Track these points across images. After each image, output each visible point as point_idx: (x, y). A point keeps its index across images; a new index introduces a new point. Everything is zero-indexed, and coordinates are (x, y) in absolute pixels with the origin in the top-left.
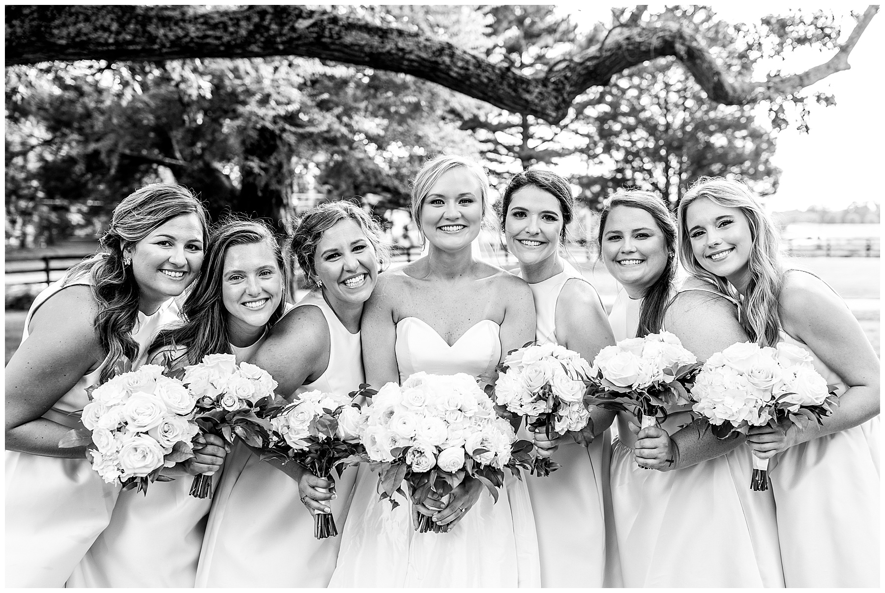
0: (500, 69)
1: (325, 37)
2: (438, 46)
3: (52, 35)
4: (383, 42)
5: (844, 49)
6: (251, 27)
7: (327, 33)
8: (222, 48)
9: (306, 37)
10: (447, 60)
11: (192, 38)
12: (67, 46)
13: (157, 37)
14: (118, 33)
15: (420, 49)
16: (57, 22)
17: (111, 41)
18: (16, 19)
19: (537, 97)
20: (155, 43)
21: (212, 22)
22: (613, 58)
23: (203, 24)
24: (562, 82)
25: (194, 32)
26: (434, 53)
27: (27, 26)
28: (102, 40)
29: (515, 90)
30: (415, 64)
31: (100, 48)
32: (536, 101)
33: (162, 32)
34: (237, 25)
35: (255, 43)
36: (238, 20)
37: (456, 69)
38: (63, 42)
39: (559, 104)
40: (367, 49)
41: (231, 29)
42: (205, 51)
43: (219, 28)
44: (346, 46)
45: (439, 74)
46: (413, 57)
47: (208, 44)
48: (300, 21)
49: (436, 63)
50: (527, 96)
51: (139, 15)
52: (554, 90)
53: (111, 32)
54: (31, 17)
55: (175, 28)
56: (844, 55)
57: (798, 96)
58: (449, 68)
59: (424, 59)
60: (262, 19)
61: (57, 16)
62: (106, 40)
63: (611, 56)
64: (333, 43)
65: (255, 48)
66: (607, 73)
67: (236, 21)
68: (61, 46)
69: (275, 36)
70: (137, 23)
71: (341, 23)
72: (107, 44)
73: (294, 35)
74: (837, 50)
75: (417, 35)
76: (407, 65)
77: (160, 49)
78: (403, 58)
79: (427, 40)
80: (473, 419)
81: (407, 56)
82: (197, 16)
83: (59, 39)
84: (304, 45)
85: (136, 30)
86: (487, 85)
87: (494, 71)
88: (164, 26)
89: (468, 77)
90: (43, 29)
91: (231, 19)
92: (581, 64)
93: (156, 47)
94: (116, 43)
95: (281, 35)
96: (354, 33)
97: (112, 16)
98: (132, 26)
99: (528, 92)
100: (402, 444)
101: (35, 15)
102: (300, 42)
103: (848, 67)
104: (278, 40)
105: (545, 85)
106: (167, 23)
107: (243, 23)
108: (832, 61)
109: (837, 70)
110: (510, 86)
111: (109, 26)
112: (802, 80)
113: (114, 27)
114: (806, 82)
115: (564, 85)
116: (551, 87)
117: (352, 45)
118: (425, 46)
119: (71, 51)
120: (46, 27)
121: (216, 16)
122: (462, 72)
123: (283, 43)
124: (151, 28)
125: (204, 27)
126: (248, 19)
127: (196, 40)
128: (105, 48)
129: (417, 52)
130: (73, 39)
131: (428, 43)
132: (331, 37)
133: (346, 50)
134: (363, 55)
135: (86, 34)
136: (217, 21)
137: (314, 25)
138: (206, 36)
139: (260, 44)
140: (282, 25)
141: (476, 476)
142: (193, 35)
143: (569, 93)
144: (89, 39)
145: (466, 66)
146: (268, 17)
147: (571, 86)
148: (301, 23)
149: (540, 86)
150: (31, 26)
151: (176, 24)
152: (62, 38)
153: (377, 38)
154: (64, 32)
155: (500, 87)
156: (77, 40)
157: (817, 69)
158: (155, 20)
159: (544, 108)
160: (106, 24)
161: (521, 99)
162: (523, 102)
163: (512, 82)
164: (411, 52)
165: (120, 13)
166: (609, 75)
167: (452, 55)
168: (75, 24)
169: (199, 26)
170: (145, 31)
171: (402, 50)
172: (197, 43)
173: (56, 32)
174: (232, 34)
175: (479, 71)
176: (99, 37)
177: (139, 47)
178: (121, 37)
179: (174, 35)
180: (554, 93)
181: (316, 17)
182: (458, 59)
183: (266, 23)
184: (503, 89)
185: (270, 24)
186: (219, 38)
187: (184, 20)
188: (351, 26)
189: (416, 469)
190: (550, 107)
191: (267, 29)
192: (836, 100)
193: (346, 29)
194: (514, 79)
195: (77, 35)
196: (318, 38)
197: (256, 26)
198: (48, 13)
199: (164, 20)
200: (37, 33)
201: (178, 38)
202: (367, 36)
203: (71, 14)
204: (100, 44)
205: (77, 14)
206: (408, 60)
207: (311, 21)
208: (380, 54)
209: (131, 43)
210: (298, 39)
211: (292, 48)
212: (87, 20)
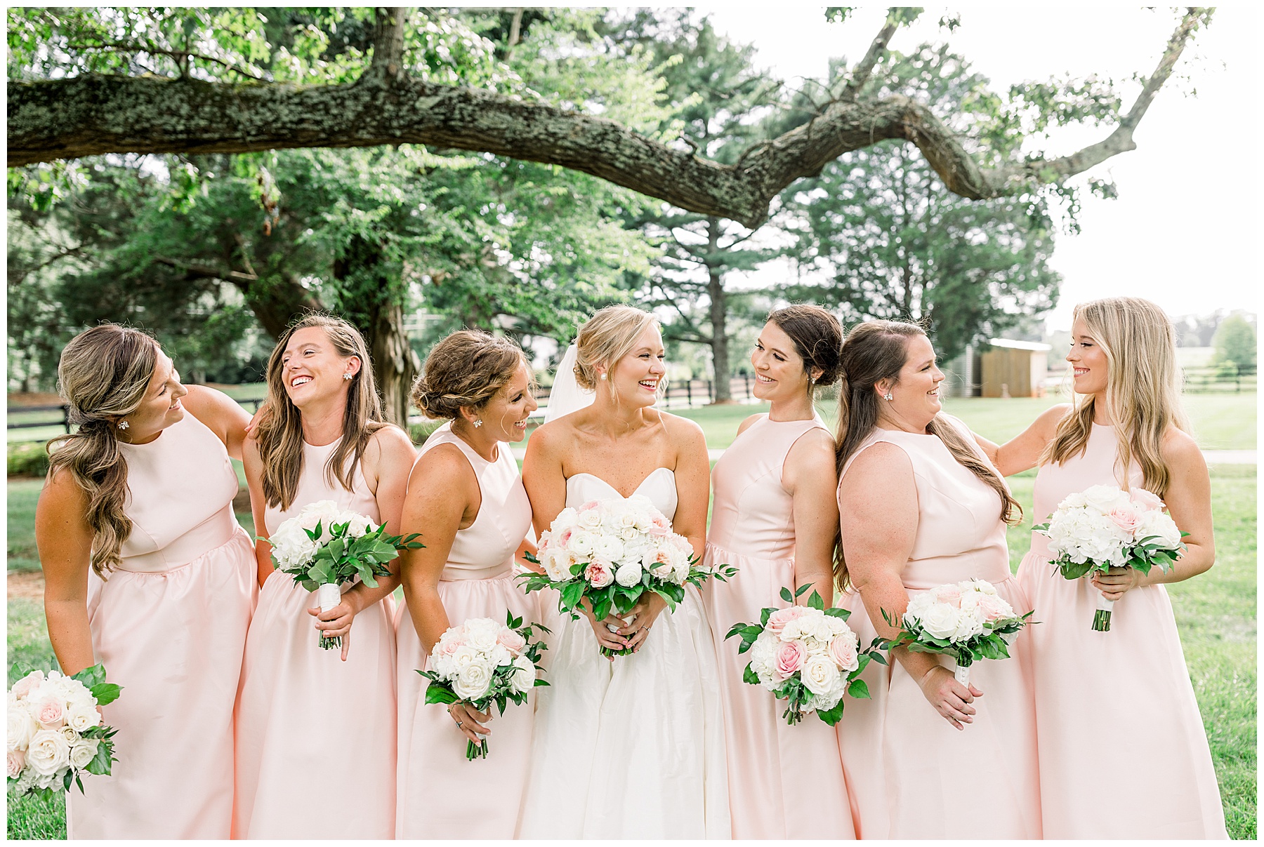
0: (679, 157)
1: (454, 120)
2: (600, 130)
3: (105, 121)
4: (529, 126)
5: (1128, 124)
6: (360, 108)
7: (457, 115)
8: (323, 135)
9: (430, 120)
10: (611, 147)
11: (284, 123)
12: (124, 135)
13: (239, 123)
14: (190, 118)
15: (576, 133)
16: (111, 104)
17: (180, 128)
18: (58, 101)
19: (727, 193)
20: (235, 129)
21: (309, 102)
22: (825, 141)
23: (297, 104)
24: (759, 172)
25: (287, 115)
26: (594, 138)
27: (72, 109)
28: (169, 127)
29: (699, 185)
30: (571, 153)
31: (166, 137)
32: (727, 198)
33: (246, 115)
34: (342, 105)
35: (364, 128)
36: (343, 99)
37: (623, 159)
38: (119, 130)
39: (756, 201)
40: (508, 135)
41: (334, 111)
42: (301, 140)
43: (319, 110)
44: (482, 131)
45: (600, 164)
46: (567, 144)
47: (304, 130)
48: (422, 99)
49: (597, 150)
50: (715, 192)
51: (217, 94)
52: (749, 183)
53: (181, 117)
54: (77, 98)
55: (261, 110)
56: (1126, 131)
57: (1066, 186)
58: (613, 155)
59: (581, 146)
60: (374, 98)
61: (111, 97)
62: (174, 126)
63: (822, 138)
64: (464, 127)
65: (364, 135)
66: (817, 161)
67: (339, 101)
68: (116, 134)
69: (390, 119)
70: (213, 105)
71: (474, 102)
72: (175, 132)
73: (415, 118)
74: (1117, 125)
75: (572, 115)
76: (559, 154)
77: (243, 138)
78: (554, 145)
79: (585, 121)
80: (649, 536)
81: (560, 143)
82: (291, 94)
83: (114, 126)
84: (429, 129)
85: (214, 114)
86: (663, 178)
87: (671, 160)
88: (249, 108)
89: (638, 169)
90: (93, 113)
91: (334, 98)
92: (784, 150)
93: (238, 134)
94: (187, 131)
95: (398, 117)
96: (491, 114)
97: (182, 96)
98: (207, 109)
99: (716, 186)
100: (580, 562)
101: (83, 96)
102: (421, 127)
103: (1132, 147)
104: (395, 124)
105: (737, 178)
106: (252, 104)
107: (349, 103)
108: (1111, 139)
109: (1118, 151)
110: (692, 178)
111: (178, 108)
112: (1073, 165)
113: (185, 109)
114: (1078, 167)
115: (762, 175)
116: (746, 179)
117: (489, 129)
118: (583, 130)
119: (129, 140)
120: (97, 111)
121: (315, 94)
122: (631, 161)
123: (400, 128)
124: (232, 111)
125: (300, 109)
126: (356, 98)
127: (289, 125)
128: (173, 137)
129: (572, 138)
130: (132, 126)
131: (587, 126)
132: (462, 120)
133: (481, 136)
134: (503, 142)
135: (148, 120)
136: (315, 101)
137: (439, 104)
138: (302, 121)
139: (372, 130)
140: (399, 104)
141: (654, 590)
142: (286, 119)
143: (769, 187)
144: (152, 126)
145: (635, 154)
146: (382, 94)
147: (771, 178)
148: (422, 103)
149: (731, 179)
150: (78, 111)
151: (264, 105)
152: (118, 125)
153: (521, 119)
154: (121, 118)
155: (681, 180)
156: (137, 127)
157: (1091, 150)
158: (236, 102)
159: (737, 207)
160: (173, 106)
161: (708, 195)
162: (710, 200)
163: (696, 173)
164: (564, 138)
165: (192, 93)
166: (821, 163)
167: (618, 141)
168: (134, 107)
169: (293, 107)
170: (224, 115)
171: (554, 134)
172: (290, 129)
173: (109, 117)
174: (335, 116)
175: (652, 161)
176: (165, 124)
177: (217, 136)
178: (193, 123)
179: (261, 120)
180: (749, 187)
181: (443, 94)
182: (626, 145)
183: (378, 103)
184: (684, 183)
185: (384, 103)
186: (318, 123)
187: (274, 101)
188: (487, 106)
189: (594, 584)
190: (743, 205)
191: (381, 110)
192: (1118, 190)
193: (482, 109)
194: (698, 169)
195: (137, 121)
196: (445, 121)
197: (366, 106)
198: (100, 93)
199: (248, 101)
200: (86, 118)
201: (267, 123)
202: (509, 118)
203: (129, 95)
204: (166, 132)
205: (137, 94)
206: (561, 147)
207: (436, 100)
208: (525, 140)
209: (205, 130)
210: (420, 122)
211: (412, 134)
212: (150, 101)
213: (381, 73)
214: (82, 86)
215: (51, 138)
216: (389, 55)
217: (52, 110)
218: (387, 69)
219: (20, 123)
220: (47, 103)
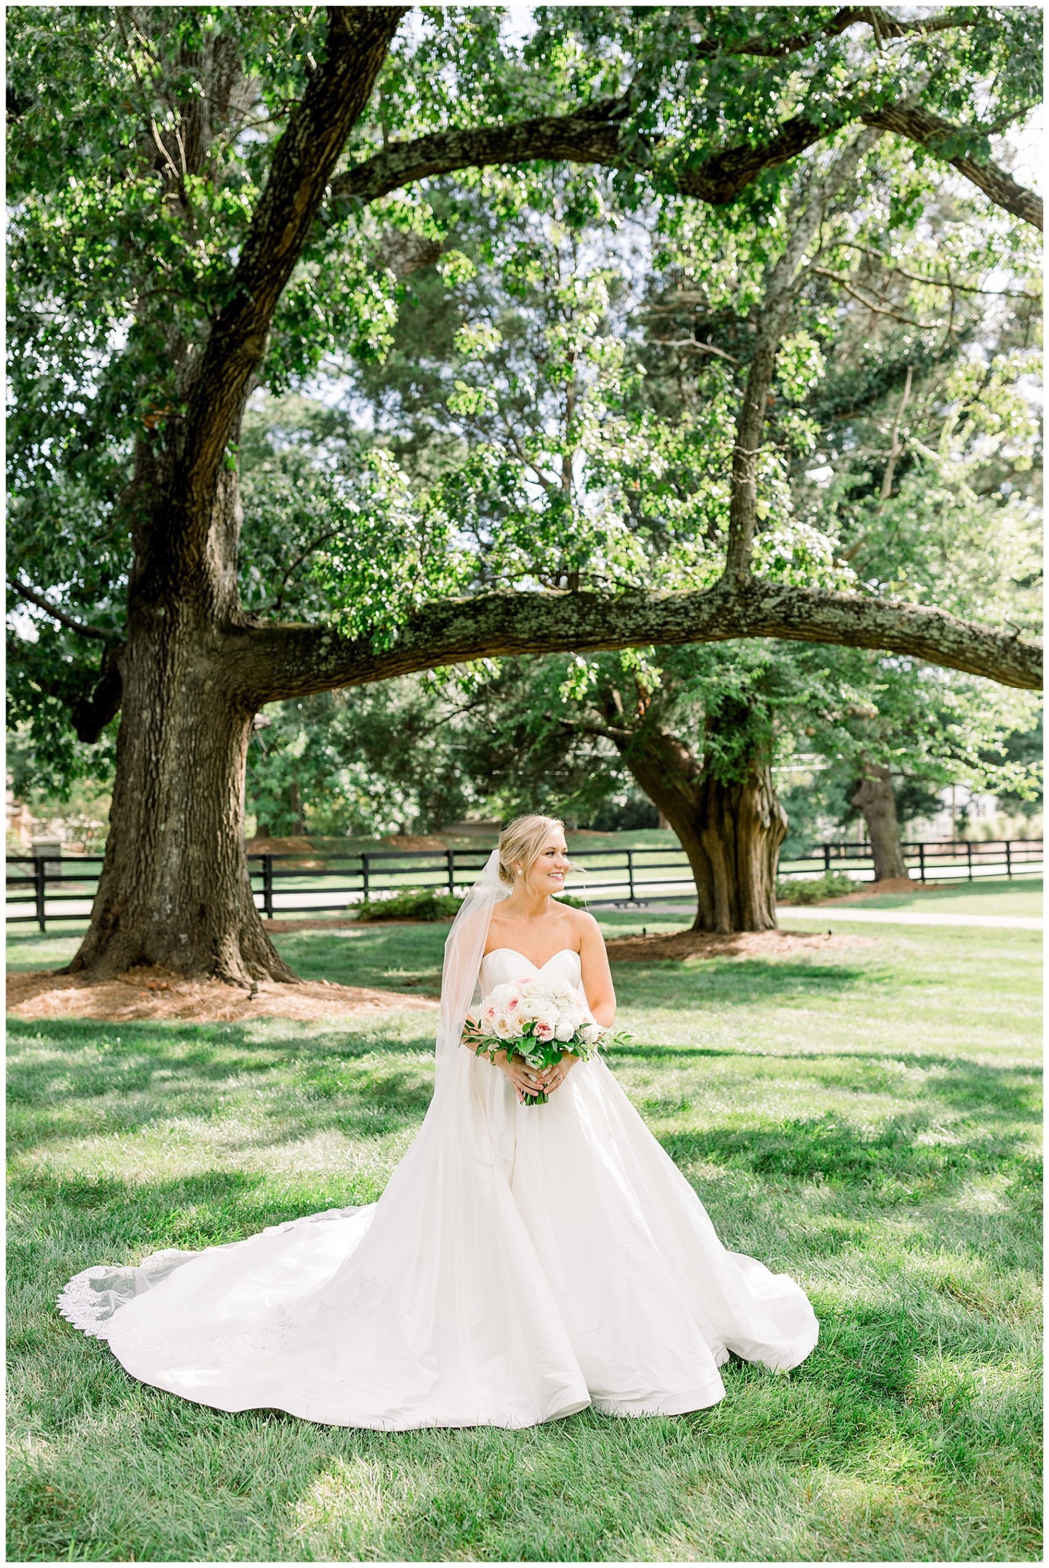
0: (1003, 640)
1: (793, 616)
2: (925, 619)
3: (515, 629)
4: (858, 619)
6: (714, 611)
7: (796, 612)
9: (772, 617)
10: (936, 634)
11: (652, 626)
12: (530, 640)
13: (616, 627)
14: (579, 625)
15: (902, 624)
16: (520, 616)
17: (571, 633)
20: (614, 632)
21: (672, 607)
23: (663, 611)
25: (653, 619)
26: (919, 627)
27: (491, 621)
28: (563, 633)
29: (1022, 664)
30: (897, 639)
33: (622, 621)
34: (699, 609)
35: (717, 627)
36: (700, 603)
37: (946, 644)
38: (525, 636)
40: (840, 627)
41: (693, 614)
43: (680, 614)
44: (817, 625)
45: (925, 649)
46: (894, 633)
47: (667, 630)
48: (766, 599)
49: (923, 638)
51: (599, 603)
53: (572, 624)
55: (635, 616)
58: (938, 642)
59: (907, 635)
60: (726, 601)
62: (566, 632)
64: (802, 623)
65: (717, 632)
67: (697, 605)
68: (523, 640)
69: (739, 618)
70: (596, 614)
71: (811, 600)
72: (567, 636)
73: (759, 617)
75: (900, 607)
76: (885, 641)
77: (617, 638)
78: (882, 635)
79: (912, 613)
81: (887, 632)
82: (659, 601)
83: (521, 633)
84: (772, 625)
85: (597, 621)
86: (986, 660)
87: (994, 643)
88: (624, 615)
89: (962, 652)
90: (506, 623)
91: (693, 603)
93: (615, 636)
94: (577, 635)
95: (745, 616)
96: (825, 610)
97: (573, 607)
102: (766, 623)
104: (743, 622)
106: (627, 611)
107: (704, 607)
110: (1015, 659)
111: (570, 617)
113: (575, 618)
117: (823, 623)
118: (909, 620)
119: (532, 644)
120: (509, 621)
121: (679, 600)
122: (955, 646)
123: (748, 625)
124: (611, 618)
125: (665, 613)
126: (711, 602)
127: (655, 627)
129: (899, 627)
130: (535, 632)
131: (912, 616)
132: (800, 616)
133: (816, 629)
134: (835, 633)
135: (547, 628)
136: (678, 606)
137: (781, 603)
138: (666, 623)
139: (723, 627)
140: (746, 606)
142: (653, 622)
144: (550, 632)
146: (732, 598)
148: (766, 603)
150: (495, 622)
151: (636, 612)
152: (525, 632)
153: (851, 614)
154: (527, 627)
155: (1003, 660)
156: (539, 633)
158: (616, 610)
160: (566, 616)
161: (1031, 673)
162: (1033, 678)
164: (891, 628)
167: (942, 628)
168: (537, 617)
169: (659, 612)
170: (605, 621)
171: (882, 626)
172: (657, 631)
173: (518, 626)
174: (693, 618)
175: (976, 644)
176: (560, 630)
177: (597, 637)
179: (634, 624)
181: (784, 594)
182: (949, 632)
183: (729, 605)
184: (1007, 663)
185: (734, 605)
186: (679, 624)
187: (644, 608)
188: (824, 602)
191: (731, 611)
193: (817, 606)
194: (1021, 650)
195: (539, 629)
196: (785, 619)
197: (719, 609)
198: (511, 607)
199: (624, 609)
200: (501, 628)
201: (638, 627)
202: (841, 613)
203: (534, 608)
204: (560, 637)
205: (539, 607)
206: (888, 636)
207: (778, 600)
208: (856, 631)
209: (590, 634)
210: (764, 620)
211: (757, 629)
212: (549, 613)
213: (732, 580)
214: (499, 602)
215: (475, 644)
216: (739, 565)
217: (477, 622)
218: (736, 577)
219: (454, 632)
220: (473, 617)
